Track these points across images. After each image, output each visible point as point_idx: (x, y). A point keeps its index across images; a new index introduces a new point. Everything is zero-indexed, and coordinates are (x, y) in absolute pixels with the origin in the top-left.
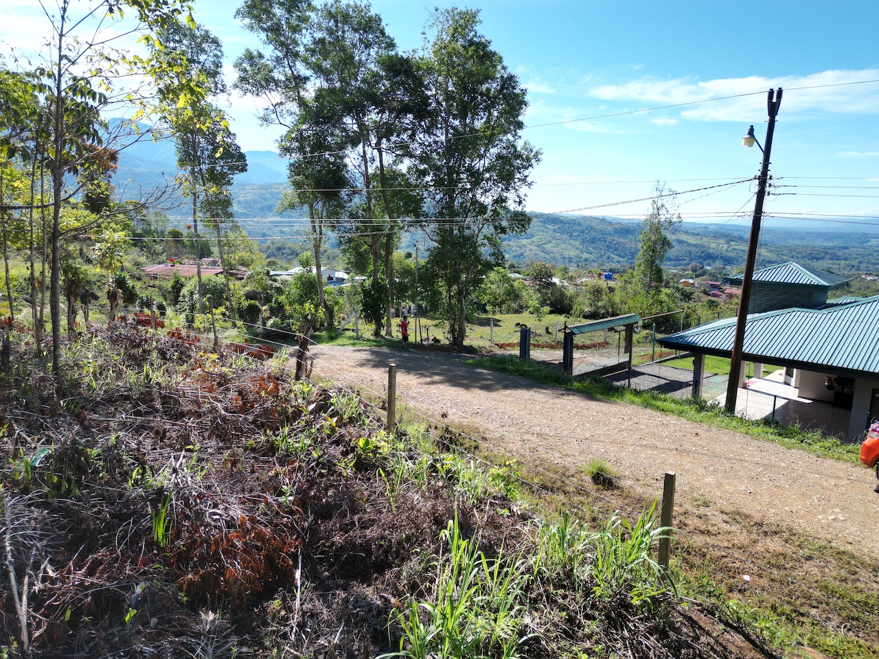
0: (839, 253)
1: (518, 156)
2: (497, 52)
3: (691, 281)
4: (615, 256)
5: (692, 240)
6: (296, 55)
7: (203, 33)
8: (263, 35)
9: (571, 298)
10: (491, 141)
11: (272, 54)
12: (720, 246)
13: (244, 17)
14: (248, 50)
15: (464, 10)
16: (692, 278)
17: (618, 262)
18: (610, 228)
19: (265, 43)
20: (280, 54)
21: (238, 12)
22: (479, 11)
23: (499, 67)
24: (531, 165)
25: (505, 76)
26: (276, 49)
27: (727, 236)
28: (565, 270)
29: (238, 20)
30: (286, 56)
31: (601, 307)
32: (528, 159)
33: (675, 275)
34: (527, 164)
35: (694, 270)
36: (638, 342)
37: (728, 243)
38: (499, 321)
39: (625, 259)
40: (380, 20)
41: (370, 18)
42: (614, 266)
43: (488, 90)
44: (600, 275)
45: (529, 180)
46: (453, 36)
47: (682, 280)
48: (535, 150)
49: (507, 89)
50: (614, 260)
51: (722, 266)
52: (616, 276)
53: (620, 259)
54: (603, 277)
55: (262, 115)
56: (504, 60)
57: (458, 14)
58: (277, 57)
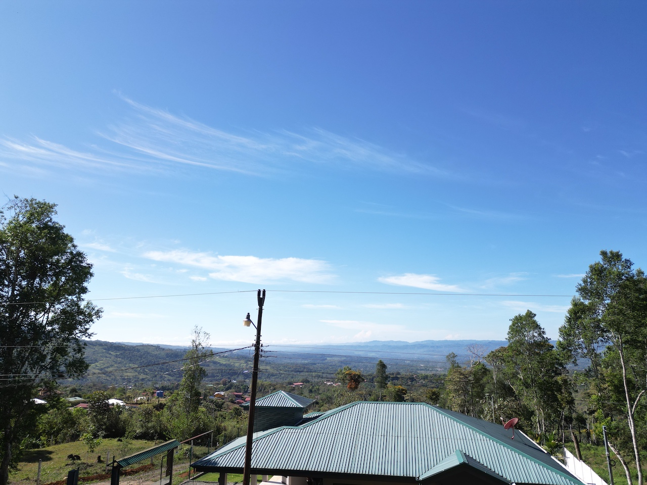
0: (311, 368)
1: (81, 312)
2: (69, 234)
3: (222, 393)
4: (166, 376)
5: (223, 361)
9: (125, 422)
10: (56, 299)
12: (242, 365)
15: (42, 201)
16: (222, 390)
17: (169, 380)
18: (163, 353)
22: (55, 205)
23: (70, 245)
24: (92, 321)
25: (74, 252)
27: (246, 358)
28: (123, 391)
31: (150, 428)
32: (90, 315)
33: (211, 389)
34: (89, 319)
35: (225, 384)
36: (179, 459)
37: (246, 362)
38: (51, 453)
39: (174, 378)
42: (166, 384)
43: (58, 261)
44: (153, 393)
45: (89, 332)
46: (29, 218)
47: (216, 393)
48: (96, 309)
49: (75, 262)
50: (166, 379)
51: (243, 380)
52: (166, 393)
53: (170, 378)
54: (156, 395)
56: (75, 240)
57: (36, 203)
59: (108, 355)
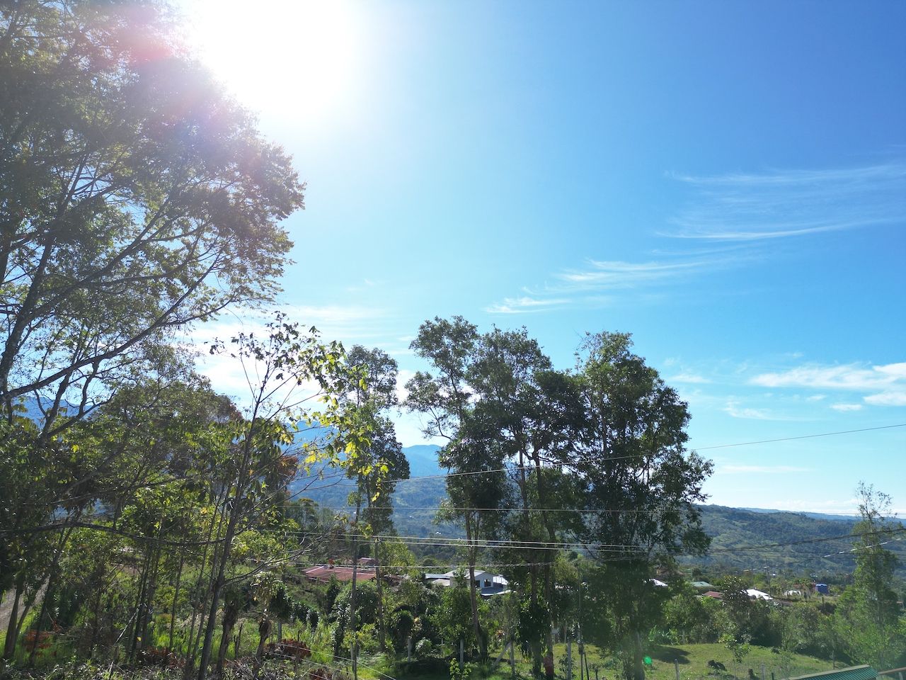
1: (686, 467)
2: (652, 367)
6: (460, 375)
7: (383, 357)
8: (432, 360)
9: (777, 625)
10: (653, 450)
11: (439, 376)
13: (417, 347)
14: (418, 373)
15: (615, 333)
18: (813, 526)
19: (434, 366)
20: (445, 375)
21: (412, 344)
22: (629, 335)
23: (655, 381)
24: (702, 478)
25: (663, 389)
26: (442, 370)
28: (765, 579)
29: (412, 350)
30: (451, 376)
31: (819, 639)
32: (698, 471)
34: (697, 476)
39: (841, 565)
40: (536, 344)
41: (527, 344)
43: (646, 403)
44: (811, 586)
45: (702, 492)
46: (605, 356)
48: (704, 461)
49: (666, 402)
50: (827, 567)
52: (833, 588)
54: (816, 589)
55: (426, 428)
56: (659, 374)
57: (609, 337)
58: (443, 378)
59: (732, 526)
